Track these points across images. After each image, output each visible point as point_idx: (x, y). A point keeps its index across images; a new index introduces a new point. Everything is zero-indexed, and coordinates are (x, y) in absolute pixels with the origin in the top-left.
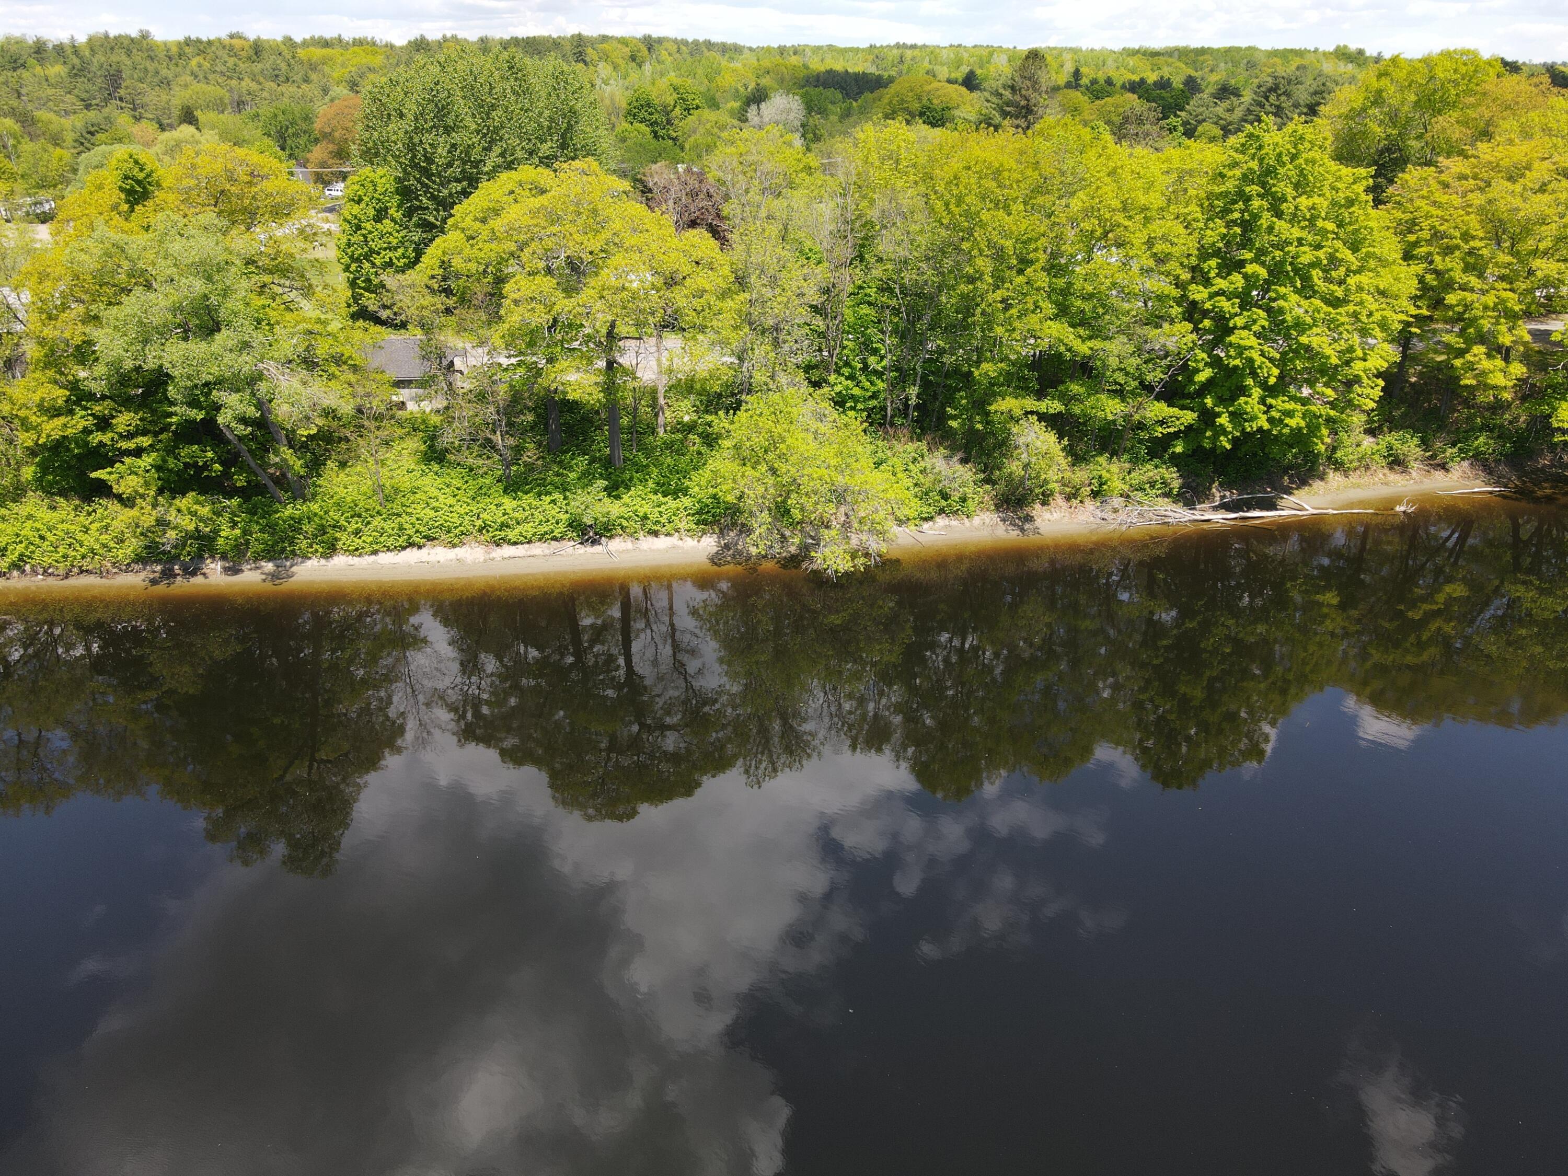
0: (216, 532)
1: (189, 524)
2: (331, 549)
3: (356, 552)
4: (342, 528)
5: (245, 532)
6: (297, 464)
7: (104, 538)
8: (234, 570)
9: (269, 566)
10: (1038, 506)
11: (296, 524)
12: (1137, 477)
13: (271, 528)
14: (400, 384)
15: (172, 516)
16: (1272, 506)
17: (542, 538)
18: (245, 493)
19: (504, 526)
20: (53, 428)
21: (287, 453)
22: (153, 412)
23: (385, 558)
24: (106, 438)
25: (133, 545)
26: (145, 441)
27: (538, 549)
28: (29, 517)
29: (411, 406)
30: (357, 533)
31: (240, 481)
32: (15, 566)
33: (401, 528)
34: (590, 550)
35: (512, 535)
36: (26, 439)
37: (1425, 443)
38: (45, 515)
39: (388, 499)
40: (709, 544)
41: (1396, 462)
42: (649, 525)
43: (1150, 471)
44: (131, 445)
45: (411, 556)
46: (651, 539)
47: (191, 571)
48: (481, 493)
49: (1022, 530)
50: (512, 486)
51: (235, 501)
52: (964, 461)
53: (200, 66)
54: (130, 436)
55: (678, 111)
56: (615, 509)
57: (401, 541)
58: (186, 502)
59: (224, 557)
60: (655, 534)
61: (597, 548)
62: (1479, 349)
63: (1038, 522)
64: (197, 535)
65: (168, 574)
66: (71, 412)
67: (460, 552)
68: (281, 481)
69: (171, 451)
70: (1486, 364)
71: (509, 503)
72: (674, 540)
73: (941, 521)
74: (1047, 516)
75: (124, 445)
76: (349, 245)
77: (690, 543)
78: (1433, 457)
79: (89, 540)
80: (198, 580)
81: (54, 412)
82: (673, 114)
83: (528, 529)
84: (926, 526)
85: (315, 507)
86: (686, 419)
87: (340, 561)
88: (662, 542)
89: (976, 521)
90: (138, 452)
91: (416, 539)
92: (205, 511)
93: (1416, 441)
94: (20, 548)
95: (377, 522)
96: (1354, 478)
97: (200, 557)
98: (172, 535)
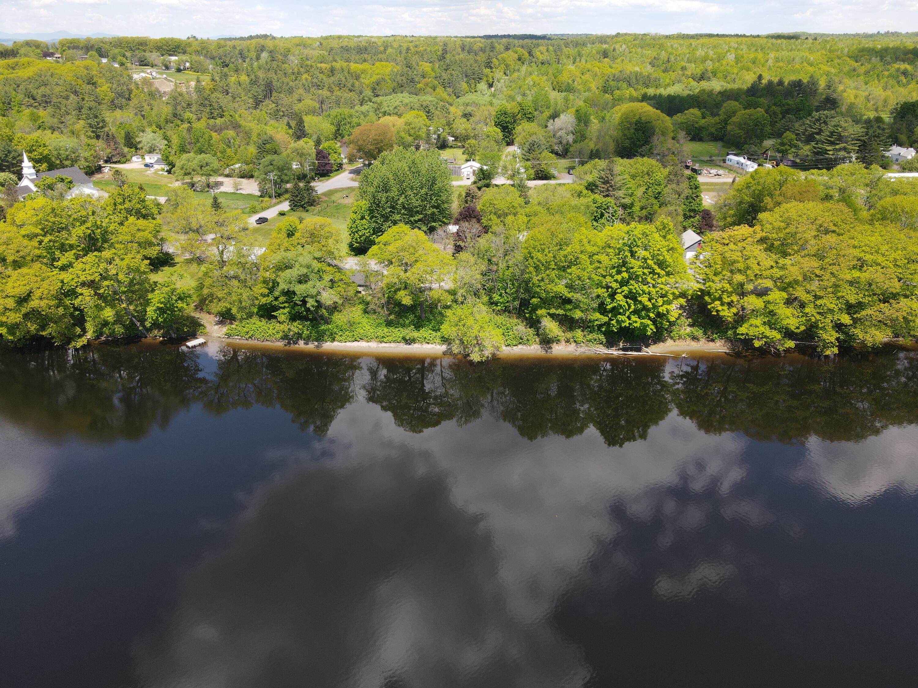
0: (303, 332)
1: (296, 330)
2: (333, 340)
3: (340, 341)
4: (337, 334)
5: (310, 333)
6: (326, 314)
7: (274, 331)
8: (306, 344)
9: (316, 343)
10: (555, 344)
11: (324, 332)
12: (590, 337)
13: (317, 332)
14: (360, 286)
15: (292, 328)
16: (639, 350)
17: (394, 342)
18: (311, 320)
19: (383, 337)
20: (264, 300)
21: (324, 311)
22: (289, 297)
23: (348, 344)
24: (276, 303)
25: (281, 334)
26: (286, 305)
27: (393, 345)
28: (254, 323)
29: (363, 293)
30: (341, 336)
31: (310, 317)
32: (250, 337)
33: (353, 335)
34: (408, 346)
35: (385, 340)
36: (257, 302)
37: (705, 333)
38: (258, 323)
39: (351, 325)
40: (444, 348)
41: (695, 338)
42: (426, 341)
43: (594, 336)
44: (283, 306)
45: (356, 344)
46: (427, 345)
47: (295, 343)
48: (379, 325)
49: (547, 351)
50: (389, 324)
51: (309, 322)
52: (530, 328)
53: (306, 79)
54: (283, 303)
55: (519, 116)
56: (416, 334)
57: (353, 339)
58: (295, 324)
59: (304, 340)
60: (428, 343)
61: (410, 346)
62: (717, 303)
63: (553, 350)
64: (298, 333)
65: (289, 343)
66: (268, 296)
67: (370, 344)
68: (322, 317)
69: (293, 308)
70: (720, 308)
71: (386, 330)
72: (433, 346)
73: (520, 346)
74: (557, 347)
75: (281, 306)
76: (351, 228)
77: (438, 347)
78: (708, 338)
79: (270, 332)
80: (297, 346)
81: (264, 296)
82: (517, 117)
83: (390, 338)
84: (514, 348)
85: (330, 326)
86: (448, 304)
87: (336, 343)
88: (430, 346)
89: (532, 347)
90: (284, 308)
91: (358, 339)
92: (301, 327)
93: (701, 331)
94: (252, 332)
95: (347, 333)
96: (677, 342)
97: (298, 339)
98: (292, 333)
